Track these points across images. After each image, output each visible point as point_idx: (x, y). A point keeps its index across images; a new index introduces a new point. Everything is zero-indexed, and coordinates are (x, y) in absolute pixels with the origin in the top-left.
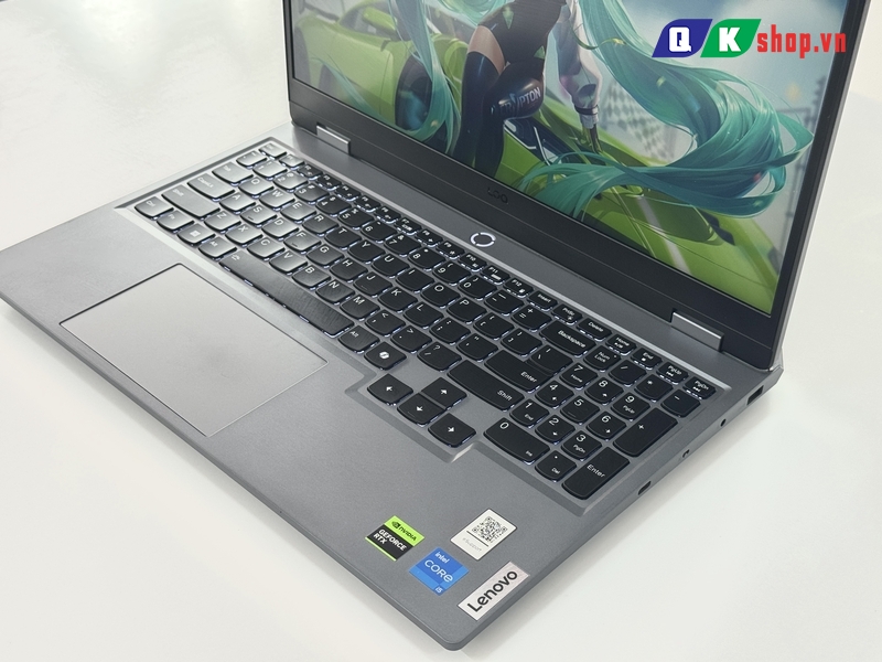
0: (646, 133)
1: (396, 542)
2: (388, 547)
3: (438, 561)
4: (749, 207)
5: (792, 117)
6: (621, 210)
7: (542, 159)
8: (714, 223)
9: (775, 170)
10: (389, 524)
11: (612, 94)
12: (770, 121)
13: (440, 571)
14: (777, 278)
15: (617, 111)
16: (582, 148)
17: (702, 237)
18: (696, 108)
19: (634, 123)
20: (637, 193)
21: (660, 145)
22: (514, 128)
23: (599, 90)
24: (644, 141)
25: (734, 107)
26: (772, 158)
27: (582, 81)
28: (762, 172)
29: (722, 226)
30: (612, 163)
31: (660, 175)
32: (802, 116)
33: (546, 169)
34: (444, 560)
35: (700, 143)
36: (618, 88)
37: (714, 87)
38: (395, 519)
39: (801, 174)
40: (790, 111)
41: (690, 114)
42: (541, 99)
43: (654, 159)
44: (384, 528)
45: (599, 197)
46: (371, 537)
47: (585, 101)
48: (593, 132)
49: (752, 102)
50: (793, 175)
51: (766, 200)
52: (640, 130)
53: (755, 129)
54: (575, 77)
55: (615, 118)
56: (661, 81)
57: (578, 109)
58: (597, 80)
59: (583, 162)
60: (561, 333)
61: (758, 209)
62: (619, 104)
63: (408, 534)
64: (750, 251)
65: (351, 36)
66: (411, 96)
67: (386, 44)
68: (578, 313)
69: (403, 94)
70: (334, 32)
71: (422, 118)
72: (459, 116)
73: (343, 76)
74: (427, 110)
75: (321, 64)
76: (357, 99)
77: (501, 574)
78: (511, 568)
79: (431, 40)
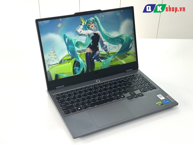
0: (115, 48)
4: (130, 49)
5: (131, 35)
6: (115, 61)
7: (101, 62)
8: (127, 54)
9: (131, 42)
11: (109, 46)
12: (129, 37)
13: (167, 102)
14: (136, 56)
15: (111, 47)
16: (107, 56)
17: (126, 57)
18: (120, 40)
19: (113, 47)
20: (116, 57)
21: (117, 48)
22: (96, 60)
23: (108, 46)
24: (115, 49)
25: (125, 38)
26: (131, 41)
27: (105, 46)
28: (130, 44)
29: (128, 54)
30: (112, 55)
31: (119, 52)
32: (132, 34)
33: (103, 63)
34: (165, 101)
35: (122, 45)
36: (110, 44)
37: (122, 37)
39: (134, 41)
40: (131, 34)
41: (120, 42)
42: (99, 53)
43: (117, 51)
45: (111, 62)
46: (159, 106)
47: (106, 49)
48: (108, 53)
49: (126, 36)
50: (133, 41)
51: (132, 47)
52: (114, 48)
53: (128, 39)
54: (104, 47)
55: (111, 49)
56: (115, 40)
57: (105, 51)
58: (107, 45)
59: (108, 58)
60: (124, 81)
61: (131, 48)
62: (111, 46)
64: (132, 55)
65: (61, 65)
66: (76, 67)
67: (69, 62)
68: (120, 78)
69: (74, 68)
70: (57, 66)
71: (79, 70)
72: (86, 65)
73: (60, 73)
74: (80, 68)
75: (55, 74)
76: (64, 76)
77: (168, 97)
78: (167, 96)
79: (78, 56)
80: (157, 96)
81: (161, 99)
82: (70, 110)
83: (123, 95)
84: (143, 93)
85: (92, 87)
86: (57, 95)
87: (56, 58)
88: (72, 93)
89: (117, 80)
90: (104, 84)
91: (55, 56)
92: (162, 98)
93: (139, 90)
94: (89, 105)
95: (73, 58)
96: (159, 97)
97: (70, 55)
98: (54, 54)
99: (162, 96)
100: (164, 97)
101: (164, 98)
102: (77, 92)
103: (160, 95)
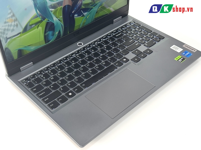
1: (181, 59)
2: (183, 60)
3: (184, 54)
6: (101, 10)
10: (177, 60)
13: (187, 54)
16: (92, 5)
22: (77, 15)
30: (98, 3)
33: (86, 17)
34: (184, 53)
38: (175, 59)
42: (82, 3)
44: (178, 60)
45: (97, 12)
46: (181, 62)
60: (116, 36)
63: (179, 57)
65: (26, 34)
66: (49, 32)
67: (38, 26)
68: (110, 33)
69: (46, 34)
70: (20, 38)
71: (53, 35)
72: (63, 25)
73: (26, 47)
74: (54, 32)
75: (17, 50)
76: (32, 49)
77: (186, 47)
78: (184, 46)
79: (52, 13)
80: (171, 48)
81: (177, 51)
82: (56, 100)
83: (125, 58)
84: (150, 48)
85: (75, 55)
86: (27, 79)
87: (17, 25)
88: (49, 72)
89: (106, 37)
90: (90, 46)
91: (15, 22)
92: (179, 50)
93: (142, 45)
94: (84, 85)
95: (44, 19)
96: (173, 49)
97: (40, 16)
98: (13, 18)
99: (178, 47)
100: (180, 48)
101: (182, 50)
102: (56, 68)
103: (174, 45)
